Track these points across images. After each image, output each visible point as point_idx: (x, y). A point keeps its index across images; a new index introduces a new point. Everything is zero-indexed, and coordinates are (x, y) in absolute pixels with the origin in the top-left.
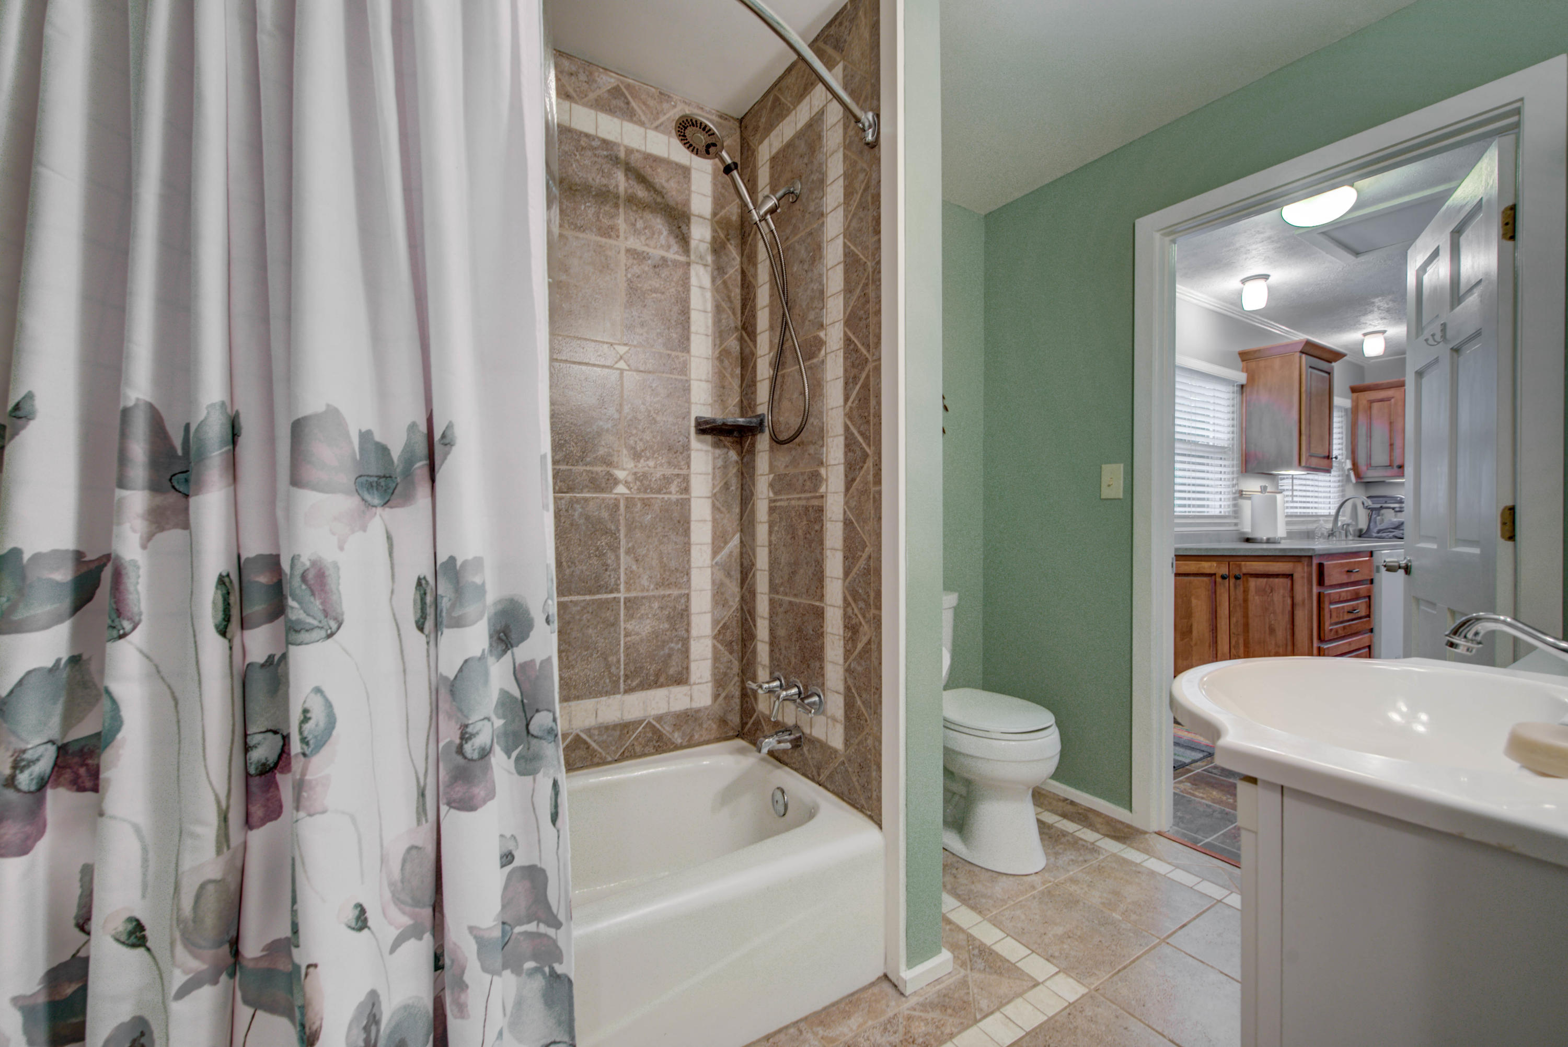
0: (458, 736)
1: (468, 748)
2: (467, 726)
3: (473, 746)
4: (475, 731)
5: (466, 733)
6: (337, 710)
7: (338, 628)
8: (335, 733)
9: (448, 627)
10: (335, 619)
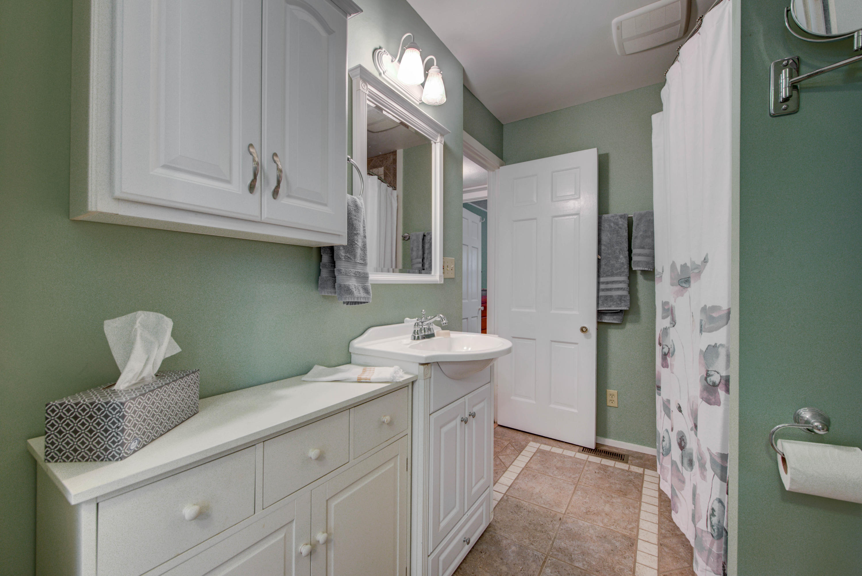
0: (705, 374)
1: (708, 379)
2: (708, 371)
3: (710, 379)
4: (711, 374)
5: (708, 373)
6: (676, 349)
7: (675, 324)
8: (675, 353)
9: (704, 332)
10: (674, 322)
